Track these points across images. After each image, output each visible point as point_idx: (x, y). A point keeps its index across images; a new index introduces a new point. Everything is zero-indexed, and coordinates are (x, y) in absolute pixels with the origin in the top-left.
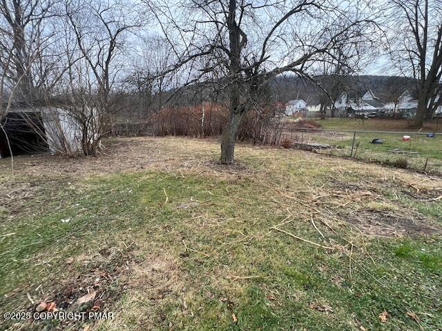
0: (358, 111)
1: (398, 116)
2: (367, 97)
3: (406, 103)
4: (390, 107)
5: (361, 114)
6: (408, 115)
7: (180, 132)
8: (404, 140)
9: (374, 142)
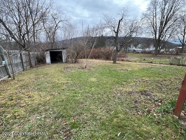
0: (137, 51)
1: (150, 53)
2: (140, 45)
3: (152, 48)
4: (147, 49)
5: (138, 52)
6: (153, 52)
7: (96, 58)
8: (152, 59)
9: (144, 60)
